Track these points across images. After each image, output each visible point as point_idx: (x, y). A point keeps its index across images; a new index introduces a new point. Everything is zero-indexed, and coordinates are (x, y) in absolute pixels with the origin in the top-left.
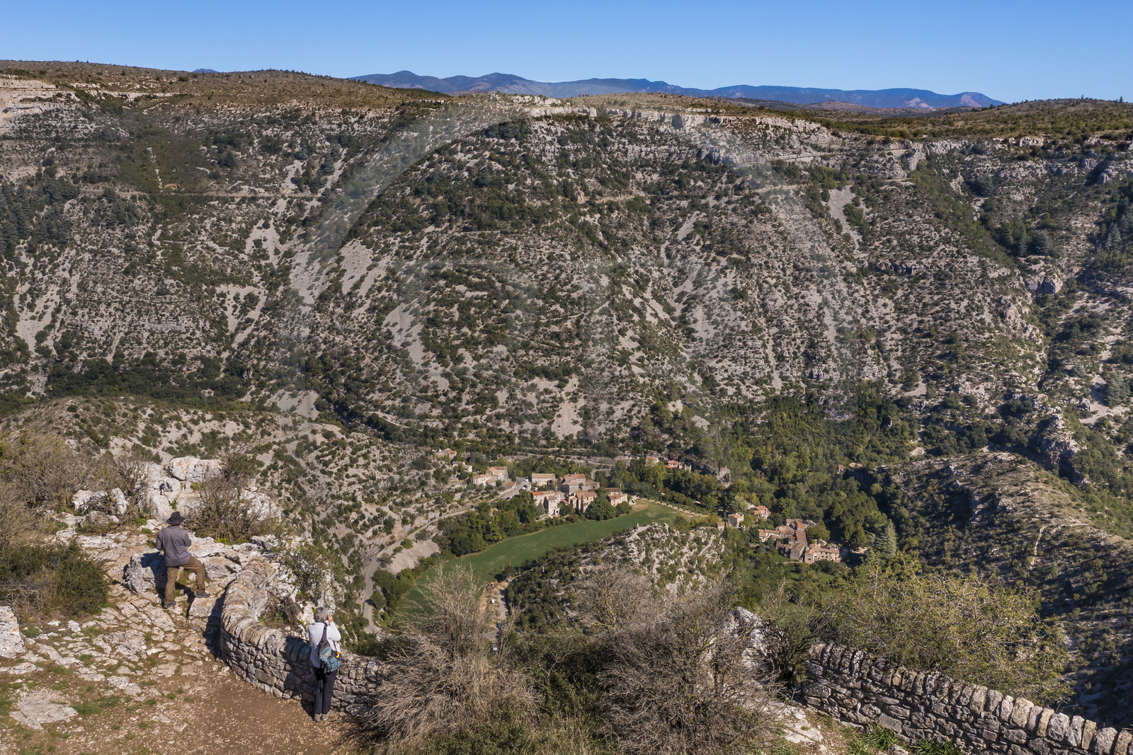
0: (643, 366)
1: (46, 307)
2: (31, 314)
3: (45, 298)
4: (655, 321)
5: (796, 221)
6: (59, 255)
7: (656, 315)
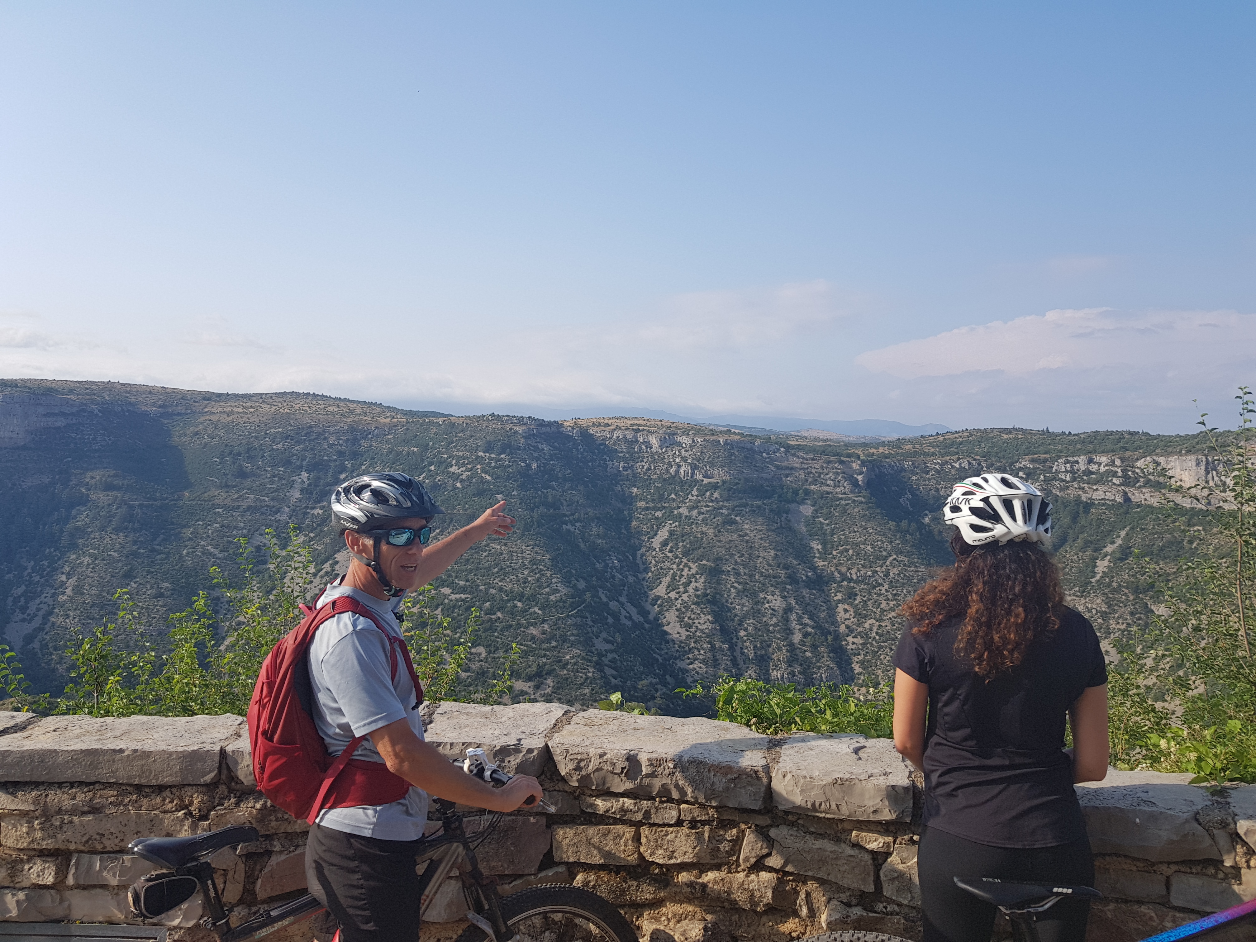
0: (615, 669)
1: (39, 610)
2: (21, 616)
3: (38, 601)
4: (629, 623)
5: (761, 531)
6: (59, 559)
7: (630, 618)
